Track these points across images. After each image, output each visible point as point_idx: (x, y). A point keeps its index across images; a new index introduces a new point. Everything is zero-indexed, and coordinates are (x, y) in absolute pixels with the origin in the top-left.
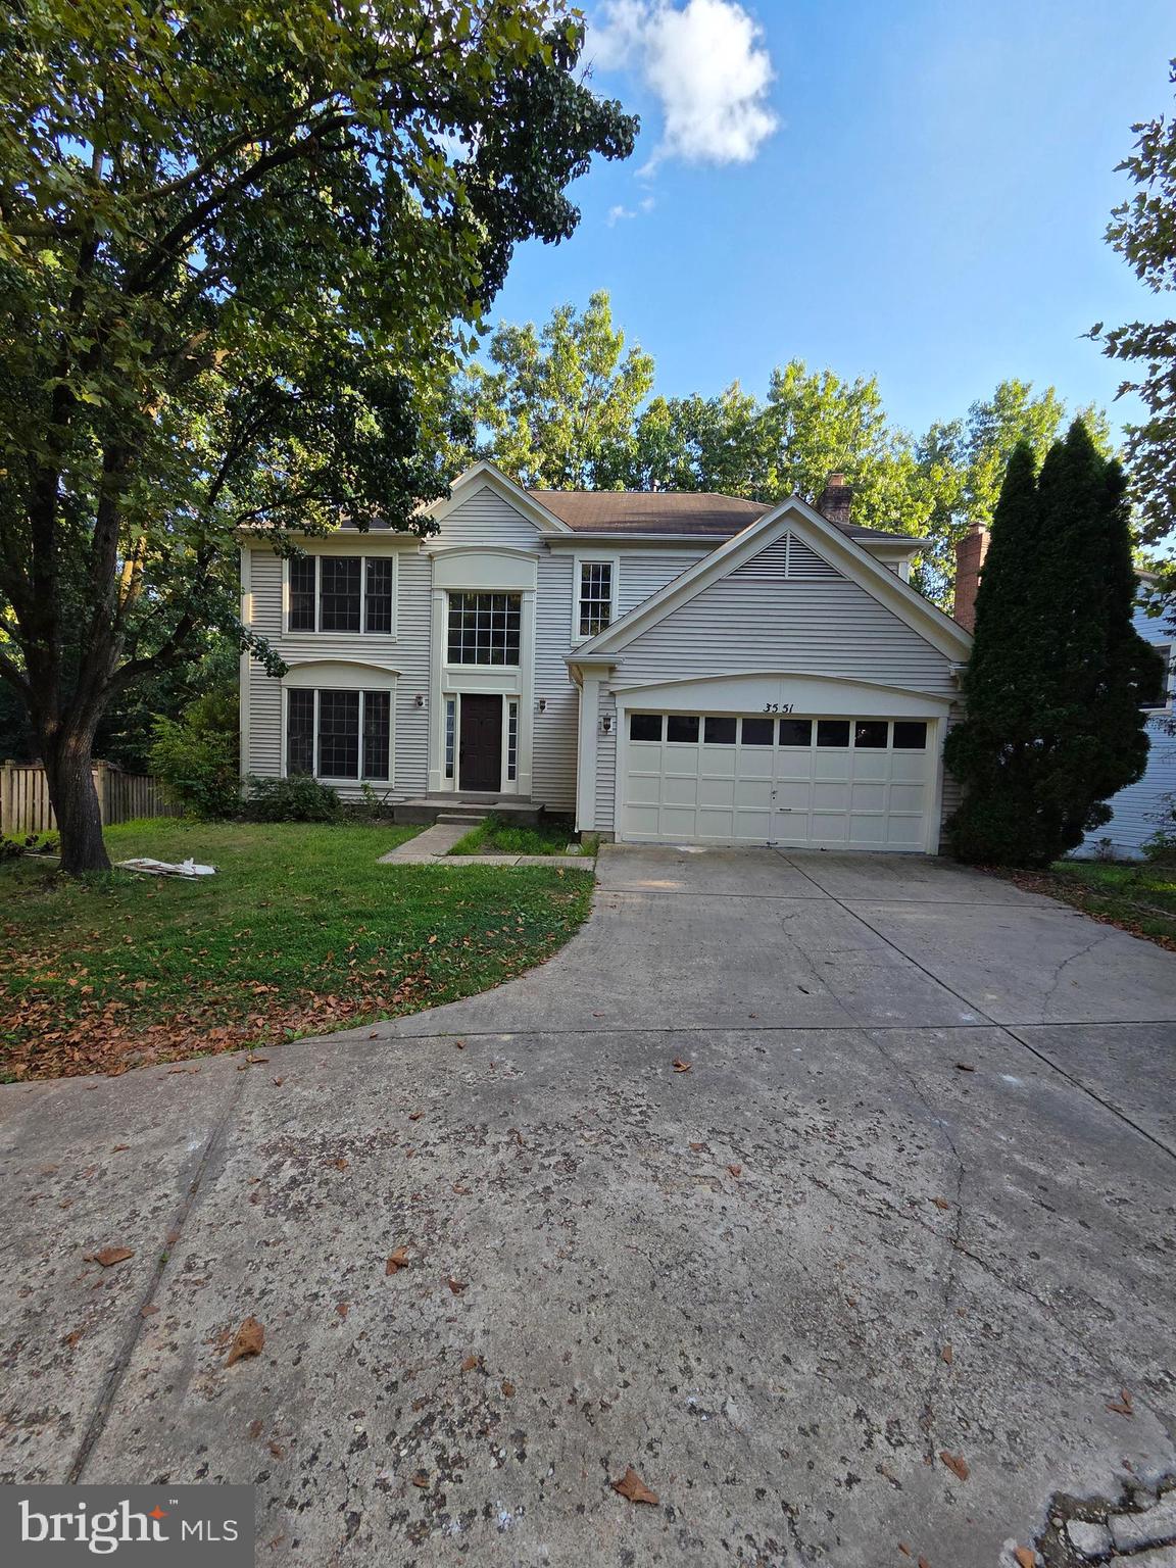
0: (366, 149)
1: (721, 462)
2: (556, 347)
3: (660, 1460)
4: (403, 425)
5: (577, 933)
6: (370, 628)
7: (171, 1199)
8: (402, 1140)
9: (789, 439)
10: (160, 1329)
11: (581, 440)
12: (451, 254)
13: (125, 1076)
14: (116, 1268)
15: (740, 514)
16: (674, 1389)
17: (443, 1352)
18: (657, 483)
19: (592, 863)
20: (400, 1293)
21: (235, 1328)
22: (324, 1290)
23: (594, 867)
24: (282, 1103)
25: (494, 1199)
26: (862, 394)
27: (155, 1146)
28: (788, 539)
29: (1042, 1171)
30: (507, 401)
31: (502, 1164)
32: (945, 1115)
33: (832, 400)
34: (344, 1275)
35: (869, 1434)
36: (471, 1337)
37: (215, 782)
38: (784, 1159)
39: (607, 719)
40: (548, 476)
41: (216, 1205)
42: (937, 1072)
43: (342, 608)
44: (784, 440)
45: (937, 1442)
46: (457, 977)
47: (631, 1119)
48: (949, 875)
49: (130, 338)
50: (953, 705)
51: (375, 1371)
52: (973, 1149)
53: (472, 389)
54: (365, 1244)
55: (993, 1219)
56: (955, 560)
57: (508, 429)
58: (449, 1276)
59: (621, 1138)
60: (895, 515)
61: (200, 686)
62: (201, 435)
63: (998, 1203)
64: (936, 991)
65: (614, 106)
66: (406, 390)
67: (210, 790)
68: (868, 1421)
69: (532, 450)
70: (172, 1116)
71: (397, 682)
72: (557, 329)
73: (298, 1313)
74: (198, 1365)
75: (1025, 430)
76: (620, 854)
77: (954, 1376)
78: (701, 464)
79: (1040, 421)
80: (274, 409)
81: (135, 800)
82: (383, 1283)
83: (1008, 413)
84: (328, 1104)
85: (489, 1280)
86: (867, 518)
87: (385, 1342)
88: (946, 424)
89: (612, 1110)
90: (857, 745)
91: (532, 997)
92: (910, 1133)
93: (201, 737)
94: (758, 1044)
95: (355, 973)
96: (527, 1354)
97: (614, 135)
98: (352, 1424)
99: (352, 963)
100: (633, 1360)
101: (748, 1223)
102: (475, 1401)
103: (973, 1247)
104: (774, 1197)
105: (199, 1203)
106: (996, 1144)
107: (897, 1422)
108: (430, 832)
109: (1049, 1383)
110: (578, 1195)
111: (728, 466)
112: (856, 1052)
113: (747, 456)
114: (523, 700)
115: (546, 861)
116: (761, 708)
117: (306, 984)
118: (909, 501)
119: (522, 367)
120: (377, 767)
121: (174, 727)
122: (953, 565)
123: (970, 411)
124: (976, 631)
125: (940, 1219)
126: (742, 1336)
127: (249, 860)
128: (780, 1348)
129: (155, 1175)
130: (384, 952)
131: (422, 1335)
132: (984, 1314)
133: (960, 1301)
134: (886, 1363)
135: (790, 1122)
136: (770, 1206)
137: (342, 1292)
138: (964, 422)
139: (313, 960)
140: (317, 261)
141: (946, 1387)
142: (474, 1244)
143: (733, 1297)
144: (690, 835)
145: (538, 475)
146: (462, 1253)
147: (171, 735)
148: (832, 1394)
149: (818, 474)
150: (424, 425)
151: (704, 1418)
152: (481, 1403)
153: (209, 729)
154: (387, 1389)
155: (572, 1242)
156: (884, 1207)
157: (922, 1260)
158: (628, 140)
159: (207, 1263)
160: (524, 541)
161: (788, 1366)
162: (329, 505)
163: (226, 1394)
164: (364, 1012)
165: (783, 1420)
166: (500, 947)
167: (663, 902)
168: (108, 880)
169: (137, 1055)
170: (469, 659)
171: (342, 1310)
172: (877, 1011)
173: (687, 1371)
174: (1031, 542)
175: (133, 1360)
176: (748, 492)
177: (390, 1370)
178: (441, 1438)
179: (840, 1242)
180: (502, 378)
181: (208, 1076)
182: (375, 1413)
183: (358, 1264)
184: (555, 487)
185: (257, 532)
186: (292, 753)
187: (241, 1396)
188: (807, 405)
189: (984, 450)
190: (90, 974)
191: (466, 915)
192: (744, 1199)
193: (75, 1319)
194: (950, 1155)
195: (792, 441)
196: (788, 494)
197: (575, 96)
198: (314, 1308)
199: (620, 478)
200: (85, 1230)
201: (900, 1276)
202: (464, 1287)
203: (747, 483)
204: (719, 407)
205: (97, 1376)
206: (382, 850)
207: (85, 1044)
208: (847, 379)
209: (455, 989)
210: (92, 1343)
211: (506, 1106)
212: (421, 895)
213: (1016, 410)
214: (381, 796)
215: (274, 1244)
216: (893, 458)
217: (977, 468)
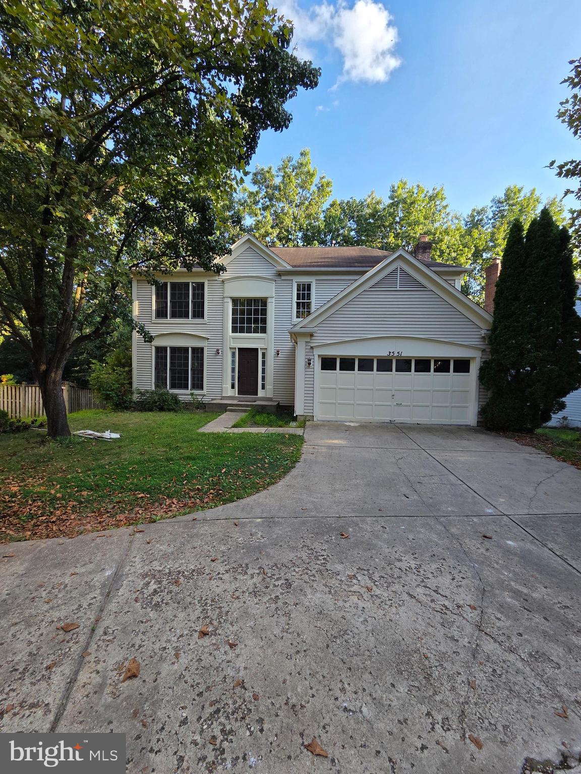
0: (189, 90)
1: (365, 231)
2: (284, 177)
3: (329, 734)
4: (208, 221)
5: (295, 467)
6: (194, 316)
7: (98, 599)
8: (207, 571)
9: (400, 218)
10: (92, 663)
11: (296, 222)
12: (230, 139)
13: (76, 538)
14: (72, 632)
15: (375, 257)
16: (336, 699)
17: (225, 678)
18: (334, 242)
19: (302, 431)
20: (205, 647)
21: (126, 664)
22: (168, 645)
23: (303, 433)
24: (150, 552)
25: (251, 601)
26: (437, 195)
27: (90, 573)
28: (399, 270)
29: (525, 591)
30: (260, 204)
31: (255, 584)
32: (476, 561)
33: (421, 199)
34: (178, 638)
35: (433, 724)
36: (238, 671)
37: (120, 392)
38: (394, 583)
39: (310, 360)
40: (280, 240)
41: (118, 603)
42: (473, 539)
43: (180, 307)
44: (397, 219)
45: (467, 729)
46: (235, 490)
47: (319, 562)
48: (483, 437)
49: (78, 185)
50: (483, 351)
51: (192, 686)
52: (490, 579)
53: (243, 198)
54: (189, 623)
55: (499, 616)
56: (485, 277)
57: (260, 218)
58: (229, 640)
59: (314, 572)
60: (454, 255)
61: (114, 344)
62: (113, 226)
63: (502, 607)
64: (473, 497)
65: (308, 63)
66: (209, 204)
67: (118, 396)
68: (433, 717)
69: (272, 227)
70: (98, 559)
71: (207, 343)
72: (284, 168)
73: (156, 657)
74: (109, 681)
75: (520, 210)
76: (316, 427)
77: (476, 696)
78: (356, 232)
79: (528, 206)
80: (146, 214)
81: (83, 401)
82: (197, 643)
83: (511, 202)
84: (172, 553)
85: (248, 642)
86: (439, 256)
87: (197, 672)
88: (479, 208)
89: (309, 558)
90: (435, 371)
91: (271, 499)
92: (458, 571)
93: (114, 370)
94: (383, 524)
95: (186, 487)
96: (265, 679)
97: (308, 78)
98: (180, 712)
99: (184, 483)
100: (317, 684)
101: (376, 616)
102: (239, 702)
103: (488, 630)
104: (389, 603)
105: (110, 602)
106: (502, 577)
107: (447, 719)
108: (223, 416)
109: (525, 701)
110: (291, 600)
111: (370, 232)
112: (432, 529)
113: (379, 227)
114: (269, 351)
115: (280, 430)
116: (386, 354)
117: (162, 493)
118: (461, 248)
119: (267, 187)
120: (198, 384)
121: (101, 366)
122: (484, 279)
123: (491, 201)
124: (494, 314)
125: (472, 615)
126: (371, 673)
127: (136, 430)
128: (389, 680)
129: (90, 587)
130: (200, 477)
131: (215, 669)
132: (493, 664)
133: (481, 657)
134: (443, 688)
135: (398, 564)
136: (387, 607)
137: (177, 647)
138: (489, 207)
139: (166, 481)
140: (167, 143)
141: (472, 701)
142: (241, 624)
143: (367, 653)
144: (352, 418)
145: (275, 240)
146: (235, 628)
147: (99, 370)
148: (415, 703)
149: (414, 235)
150: (218, 220)
151: (351, 714)
152: (242, 703)
153: (117, 366)
154: (198, 695)
155: (288, 624)
156: (444, 608)
157: (462, 637)
158: (315, 80)
159: (114, 631)
160: (268, 273)
161: (393, 689)
162: (173, 259)
163: (122, 696)
164: (190, 507)
165: (390, 716)
166: (256, 475)
167: (337, 451)
168: (70, 442)
169: (82, 528)
170: (242, 331)
171: (177, 656)
172: (443, 508)
173: (343, 690)
174: (522, 269)
175: (79, 678)
176: (379, 245)
177: (199, 686)
178: (223, 720)
179: (421, 626)
180: (257, 192)
181: (115, 538)
182: (192, 707)
183: (185, 633)
184: (284, 245)
185: (139, 273)
186: (158, 378)
187: (129, 697)
188: (409, 201)
189: (499, 221)
190: (61, 487)
191: (241, 458)
192: (373, 603)
193: (52, 657)
194: (478, 582)
195: (401, 219)
196: (399, 246)
197: (289, 60)
198: (164, 654)
199: (316, 240)
200: (57, 614)
201: (451, 644)
202: (235, 645)
203: (379, 240)
204: (365, 203)
205: (62, 685)
206: (200, 425)
207: (58, 522)
208: (429, 188)
209: (234, 496)
210: (60, 669)
211: (258, 555)
212: (218, 448)
213: (516, 201)
214: (200, 398)
215: (145, 622)
216: (452, 227)
217: (496, 230)
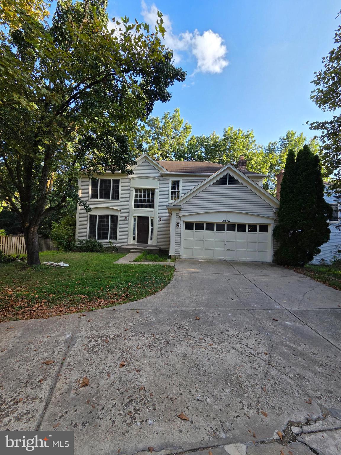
0: (118, 81)
1: (210, 153)
2: (165, 123)
3: (189, 411)
4: (125, 147)
5: (170, 283)
6: (113, 198)
7: (63, 349)
8: (123, 336)
10: (63, 379)
11: (171, 147)
12: (139, 106)
13: (48, 319)
14: (50, 365)
15: (215, 167)
16: (193, 395)
17: (135, 386)
18: (193, 159)
19: (174, 264)
20: (123, 372)
21: (81, 379)
22: (104, 371)
23: (175, 265)
24: (91, 326)
25: (147, 350)
26: (249, 135)
27: (58, 336)
28: (228, 175)
29: (294, 346)
30: (151, 137)
31: (149, 342)
32: (269, 332)
33: (241, 137)
34: (109, 368)
35: (243, 407)
36: (142, 383)
37: (68, 240)
38: (224, 342)
39: (178, 224)
40: (162, 157)
41: (75, 351)
42: (268, 321)
43: (105, 193)
44: (228, 147)
45: (260, 409)
46: (137, 294)
47: (184, 331)
48: (275, 268)
49: (57, 127)
50: (275, 220)
51: (118, 390)
52: (276, 340)
54: (114, 360)
55: (280, 358)
56: (276, 179)
57: (151, 144)
58: (136, 368)
59: (181, 336)
60: (259, 167)
61: (64, 213)
63: (281, 354)
64: (269, 300)
65: (180, 69)
66: (126, 138)
67: (67, 243)
68: (243, 403)
69: (158, 150)
70: (61, 329)
71: (120, 213)
72: (165, 118)
73: (97, 376)
74: (73, 388)
75: (295, 144)
76: (182, 262)
77: (266, 394)
78: (205, 153)
79: (299, 142)
80: (91, 142)
81: (45, 246)
82: (119, 370)
83: (290, 139)
84: (103, 327)
85: (146, 369)
86: (251, 168)
87: (120, 383)
88: (273, 142)
89: (179, 329)
90: (249, 231)
91: (157, 299)
92: (259, 336)
93: (65, 228)
94: (219, 313)
95: (109, 293)
96: (156, 387)
97: (180, 76)
98: (112, 401)
99: (108, 290)
100: (183, 389)
101: (214, 357)
102: (143, 397)
103: (274, 364)
104: (221, 351)
105: (70, 350)
106: (282, 339)
107: (250, 404)
108: (128, 255)
109: (291, 396)
110: (169, 349)
111: (212, 154)
112: (246, 315)
113: (217, 151)
114: (155, 218)
115: (161, 263)
116: (221, 221)
117: (95, 296)
118: (263, 163)
119: (156, 128)
120: (114, 236)
121: (58, 225)
122: (276, 181)
123: (279, 139)
124: (280, 200)
125: (265, 357)
126: (211, 384)
127: (78, 262)
128: (221, 387)
129: (58, 343)
130: (117, 287)
131: (129, 382)
132: (275, 380)
133: (269, 377)
134: (248, 391)
135: (227, 333)
136: (220, 353)
137: (108, 372)
138: (278, 142)
139: (97, 289)
141: (263, 396)
142: (142, 361)
143: (209, 375)
144: (202, 257)
145: (160, 156)
146: (139, 363)
147: (57, 227)
148: (234, 397)
149: (237, 156)
150: (130, 147)
151: (201, 402)
153: (67, 226)
154: (121, 394)
155: (168, 361)
156: (250, 354)
157: (259, 367)
158: (184, 77)
159: (73, 364)
160: (155, 175)
161: (223, 391)
162: (104, 166)
163: (80, 394)
164: (111, 303)
165: (221, 403)
166: (148, 287)
167: (194, 275)
168: (40, 268)
169: (51, 314)
170: (140, 207)
171: (109, 376)
172: (252, 305)
173: (197, 391)
174: (295, 176)
175: (56, 386)
176: (218, 161)
177: (121, 389)
178: (134, 405)
179: (238, 362)
180: (150, 131)
181: (70, 319)
182: (118, 399)
183: (112, 365)
184: (164, 160)
185: (85, 173)
186: (90, 233)
187: (84, 395)
188: (234, 138)
189: (284, 149)
190: (37, 292)
191: (139, 278)
192: (213, 352)
193: (41, 377)
194: (269, 342)
195: (230, 147)
196: (229, 162)
197: (171, 67)
198: (102, 375)
199: (182, 157)
200: (41, 356)
201: (253, 371)
202: (139, 371)
203: (217, 158)
204: (210, 138)
205: (48, 389)
206: (115, 260)
207: (36, 311)
208: (245, 131)
209: (136, 297)
210: (46, 382)
211: (150, 328)
212: (126, 272)
213: (292, 139)
214: (114, 245)
215: (90, 360)
216: (258, 152)
217: (282, 154)
